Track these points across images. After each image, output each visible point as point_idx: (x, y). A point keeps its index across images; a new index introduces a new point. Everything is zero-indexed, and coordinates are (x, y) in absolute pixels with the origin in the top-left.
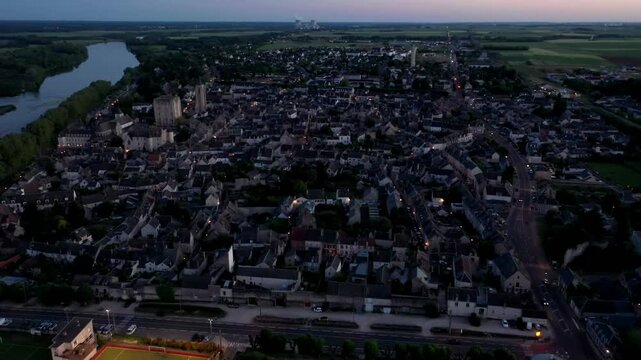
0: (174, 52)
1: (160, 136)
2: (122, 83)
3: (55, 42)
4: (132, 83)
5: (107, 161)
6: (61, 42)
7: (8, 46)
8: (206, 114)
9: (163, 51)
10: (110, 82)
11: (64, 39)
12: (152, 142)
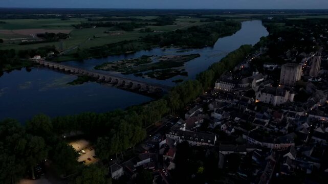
0: (290, 27)
1: (284, 95)
2: (258, 46)
3: (227, 20)
4: (264, 47)
5: (242, 110)
6: (230, 20)
7: (206, 21)
8: (320, 80)
9: (283, 27)
10: (251, 45)
11: (231, 18)
12: (277, 100)
